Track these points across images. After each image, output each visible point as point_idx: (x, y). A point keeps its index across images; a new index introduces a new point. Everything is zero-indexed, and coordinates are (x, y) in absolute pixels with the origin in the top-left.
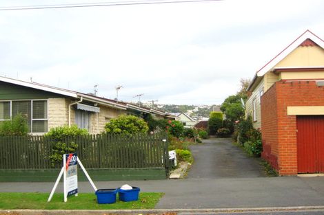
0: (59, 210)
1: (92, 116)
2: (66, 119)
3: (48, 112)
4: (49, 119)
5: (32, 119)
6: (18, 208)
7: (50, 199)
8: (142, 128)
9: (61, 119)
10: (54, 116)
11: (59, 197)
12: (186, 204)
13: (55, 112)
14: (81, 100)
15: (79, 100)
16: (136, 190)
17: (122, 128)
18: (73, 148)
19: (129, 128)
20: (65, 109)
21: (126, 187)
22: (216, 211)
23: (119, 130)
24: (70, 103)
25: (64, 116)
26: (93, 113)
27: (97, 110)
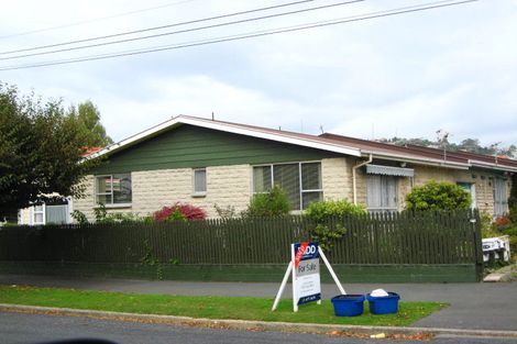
0: (277, 323)
1: (400, 183)
2: (349, 190)
3: (323, 180)
4: (325, 190)
5: (302, 191)
6: (229, 318)
7: (274, 307)
8: (461, 200)
9: (342, 190)
10: (331, 185)
11: (286, 304)
12: (461, 322)
13: (333, 180)
14: (371, 160)
15: (367, 159)
16: (393, 298)
17: (430, 202)
18: (340, 233)
19: (440, 201)
20: (346, 174)
21: (379, 293)
22: (496, 335)
23: (425, 204)
24: (356, 164)
25: (346, 184)
26: (402, 178)
27: (408, 172)
